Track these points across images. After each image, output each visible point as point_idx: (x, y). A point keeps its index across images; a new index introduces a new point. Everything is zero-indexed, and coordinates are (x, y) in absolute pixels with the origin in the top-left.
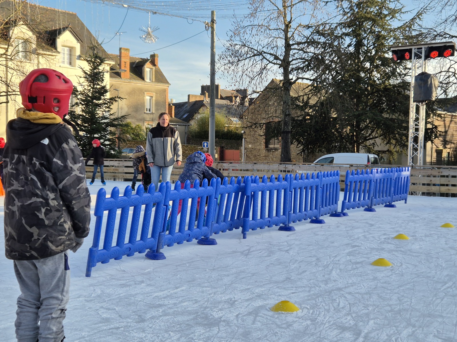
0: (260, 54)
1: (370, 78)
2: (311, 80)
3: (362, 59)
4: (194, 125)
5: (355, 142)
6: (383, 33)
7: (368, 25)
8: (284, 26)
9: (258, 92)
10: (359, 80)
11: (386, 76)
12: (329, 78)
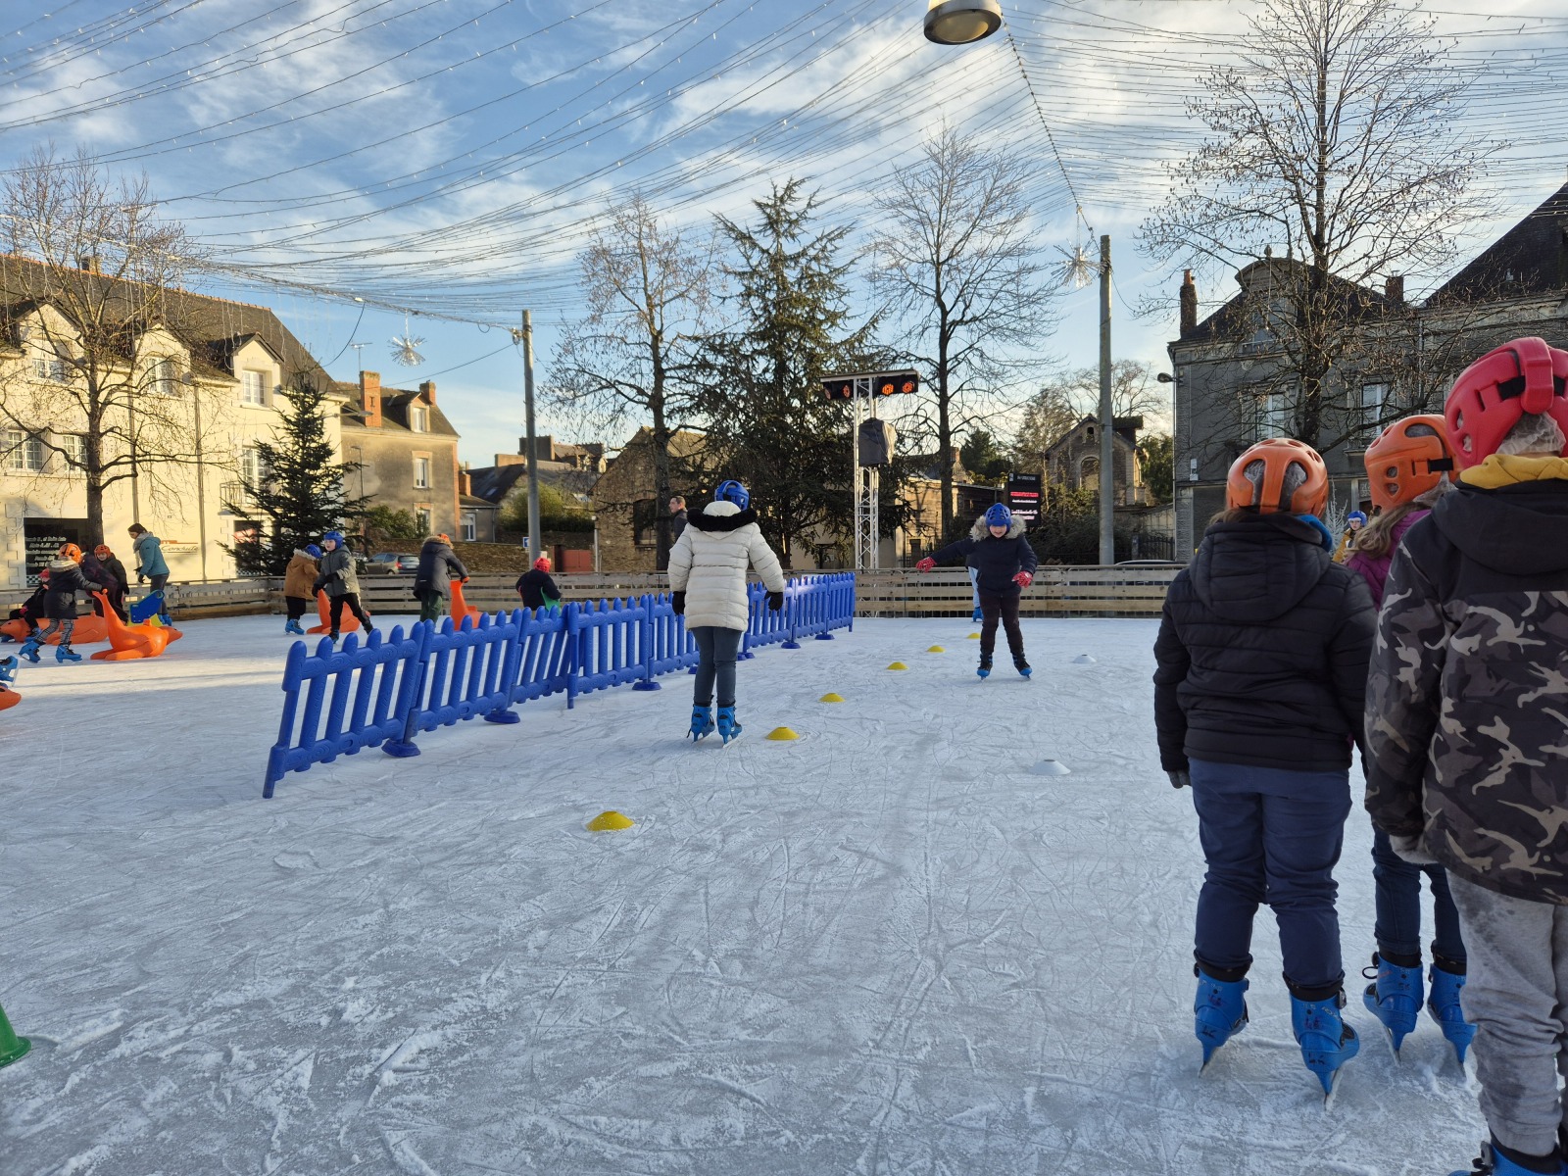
0: (611, 385)
1: (801, 426)
2: (705, 430)
3: (787, 393)
4: (507, 508)
5: (782, 531)
6: (818, 350)
7: (793, 337)
8: (650, 337)
9: (618, 450)
10: (784, 428)
11: (826, 422)
12: (735, 426)
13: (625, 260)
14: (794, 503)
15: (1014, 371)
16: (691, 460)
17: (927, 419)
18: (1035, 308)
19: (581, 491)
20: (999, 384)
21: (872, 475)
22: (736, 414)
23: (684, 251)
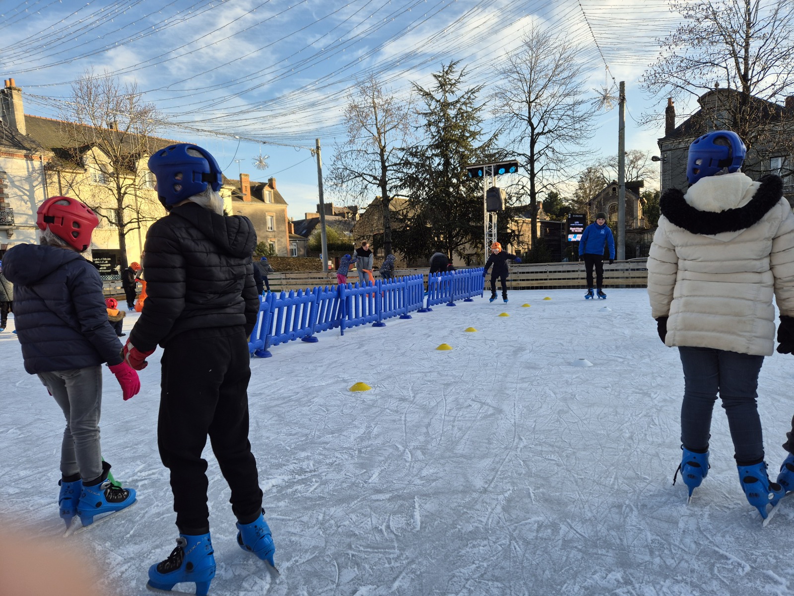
0: (360, 175)
1: (458, 193)
2: (408, 196)
3: (450, 176)
4: (312, 240)
5: (448, 248)
6: (466, 152)
7: (453, 146)
8: (379, 150)
9: (365, 209)
10: (449, 194)
11: (471, 190)
12: (423, 194)
13: (366, 110)
14: (454, 233)
15: (571, 158)
16: (401, 212)
17: (523, 187)
18: (583, 123)
19: (347, 231)
20: (563, 166)
21: (493, 217)
22: (424, 188)
23: (396, 104)
